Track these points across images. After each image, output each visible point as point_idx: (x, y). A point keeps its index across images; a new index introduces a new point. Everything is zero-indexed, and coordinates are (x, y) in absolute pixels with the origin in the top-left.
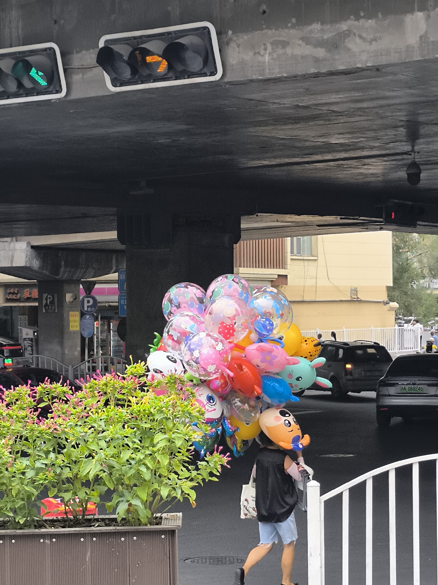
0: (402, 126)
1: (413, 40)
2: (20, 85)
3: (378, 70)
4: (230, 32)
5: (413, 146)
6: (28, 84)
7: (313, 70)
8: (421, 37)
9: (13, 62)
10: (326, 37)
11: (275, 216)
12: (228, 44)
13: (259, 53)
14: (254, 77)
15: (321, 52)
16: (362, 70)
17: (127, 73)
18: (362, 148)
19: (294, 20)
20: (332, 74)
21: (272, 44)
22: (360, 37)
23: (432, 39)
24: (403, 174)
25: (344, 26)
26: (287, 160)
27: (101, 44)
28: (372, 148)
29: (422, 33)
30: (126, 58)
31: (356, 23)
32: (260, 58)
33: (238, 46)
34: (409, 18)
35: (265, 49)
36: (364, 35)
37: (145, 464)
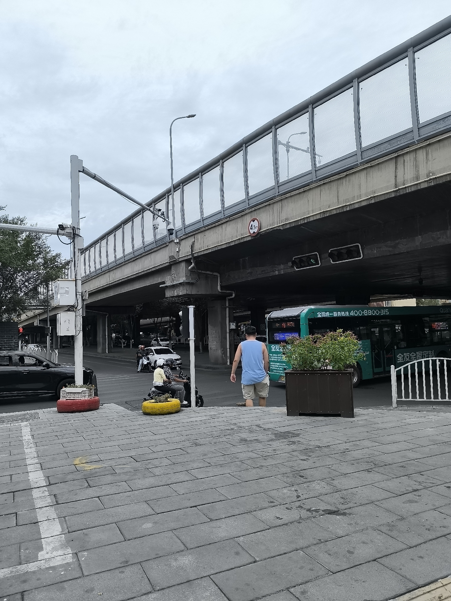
0: (416, 268)
1: (418, 244)
2: (308, 264)
3: (408, 253)
4: (364, 246)
5: (420, 274)
6: (310, 263)
7: (389, 254)
8: (420, 243)
9: (307, 258)
10: (392, 245)
11: (380, 295)
12: (364, 249)
13: (373, 250)
14: (372, 257)
15: (391, 249)
16: (403, 253)
17: (337, 259)
18: (405, 275)
19: (383, 241)
20: (394, 255)
21: (376, 248)
22: (402, 244)
23: (424, 243)
24: (418, 282)
25: (397, 242)
26: (383, 279)
27: (329, 252)
28: (408, 275)
29: (421, 242)
30: (336, 255)
31: (401, 240)
32: (374, 252)
33: (367, 249)
34: (416, 238)
35: (375, 249)
36: (403, 243)
37: (342, 355)
